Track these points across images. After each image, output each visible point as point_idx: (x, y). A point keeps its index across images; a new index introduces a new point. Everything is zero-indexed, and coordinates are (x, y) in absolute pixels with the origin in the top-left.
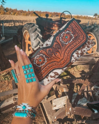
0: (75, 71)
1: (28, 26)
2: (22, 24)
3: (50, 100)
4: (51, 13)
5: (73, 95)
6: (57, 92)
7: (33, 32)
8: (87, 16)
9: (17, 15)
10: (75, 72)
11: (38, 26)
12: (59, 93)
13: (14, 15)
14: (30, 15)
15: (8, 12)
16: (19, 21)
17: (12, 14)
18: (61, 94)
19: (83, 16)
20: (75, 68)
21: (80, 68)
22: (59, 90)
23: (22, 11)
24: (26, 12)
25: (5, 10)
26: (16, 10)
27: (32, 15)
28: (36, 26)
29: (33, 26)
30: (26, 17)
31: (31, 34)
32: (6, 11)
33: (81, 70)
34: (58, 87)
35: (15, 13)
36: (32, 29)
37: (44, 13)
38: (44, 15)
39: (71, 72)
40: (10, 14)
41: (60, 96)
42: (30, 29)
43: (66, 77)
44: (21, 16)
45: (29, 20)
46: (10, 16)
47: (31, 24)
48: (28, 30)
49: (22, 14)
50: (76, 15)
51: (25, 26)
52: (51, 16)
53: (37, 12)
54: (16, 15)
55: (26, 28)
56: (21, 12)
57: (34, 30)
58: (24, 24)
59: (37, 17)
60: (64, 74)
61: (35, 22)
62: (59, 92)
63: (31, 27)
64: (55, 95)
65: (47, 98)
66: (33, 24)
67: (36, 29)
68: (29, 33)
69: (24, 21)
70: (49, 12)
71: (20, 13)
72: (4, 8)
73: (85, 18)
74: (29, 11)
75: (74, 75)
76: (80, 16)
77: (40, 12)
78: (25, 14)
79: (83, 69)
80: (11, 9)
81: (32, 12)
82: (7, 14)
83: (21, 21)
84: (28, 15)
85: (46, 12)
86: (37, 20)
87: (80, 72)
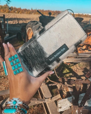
0: (77, 68)
1: (32, 23)
2: (26, 21)
3: (55, 100)
4: (53, 12)
5: (80, 96)
6: (62, 91)
7: (37, 30)
8: (88, 15)
9: (21, 14)
10: (77, 70)
11: (41, 24)
12: (64, 93)
13: (18, 13)
14: (33, 14)
15: (13, 11)
16: (23, 19)
17: (16, 13)
18: (66, 94)
19: (84, 14)
20: (78, 66)
21: (83, 66)
22: (63, 89)
23: (26, 9)
24: (29, 10)
25: (10, 8)
26: (20, 9)
27: (35, 14)
28: (40, 24)
29: (37, 24)
30: (29, 15)
31: (35, 31)
32: (11, 10)
33: (84, 67)
34: (62, 86)
35: (19, 12)
36: (36, 27)
37: (46, 11)
38: (47, 13)
39: (74, 69)
40: (14, 13)
41: (65, 96)
42: (34, 27)
43: (69, 74)
44: (24, 14)
45: (32, 18)
46: (14, 15)
47: (34, 21)
48: (32, 28)
49: (26, 12)
50: (77, 14)
51: (28, 24)
52: (53, 15)
53: (40, 10)
54: (19, 13)
55: (30, 26)
56: (25, 11)
57: (37, 28)
58: (28, 21)
59: (40, 15)
60: (67, 71)
61: (38, 20)
62: (63, 91)
63: (35, 25)
64: (59, 94)
65: (51, 98)
66: (37, 21)
67: (40, 27)
68: (33, 30)
69: (27, 18)
70: (51, 11)
71: (23, 11)
72: (9, 7)
73: (87, 16)
74: (32, 9)
75: (77, 73)
76: (81, 14)
77: (43, 11)
78: (29, 12)
79: (85, 67)
80: (15, 8)
81: (35, 10)
82: (12, 13)
83: (24, 19)
84: (31, 13)
85: (49, 11)
86: (40, 18)
87: (83, 69)
